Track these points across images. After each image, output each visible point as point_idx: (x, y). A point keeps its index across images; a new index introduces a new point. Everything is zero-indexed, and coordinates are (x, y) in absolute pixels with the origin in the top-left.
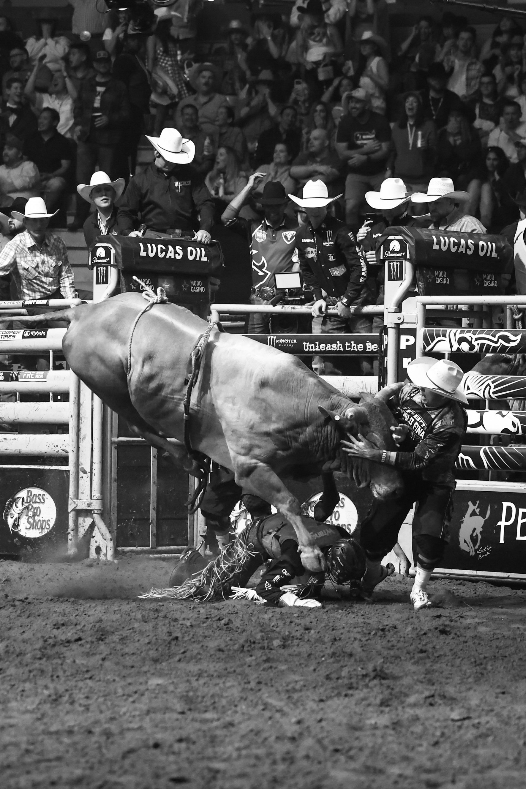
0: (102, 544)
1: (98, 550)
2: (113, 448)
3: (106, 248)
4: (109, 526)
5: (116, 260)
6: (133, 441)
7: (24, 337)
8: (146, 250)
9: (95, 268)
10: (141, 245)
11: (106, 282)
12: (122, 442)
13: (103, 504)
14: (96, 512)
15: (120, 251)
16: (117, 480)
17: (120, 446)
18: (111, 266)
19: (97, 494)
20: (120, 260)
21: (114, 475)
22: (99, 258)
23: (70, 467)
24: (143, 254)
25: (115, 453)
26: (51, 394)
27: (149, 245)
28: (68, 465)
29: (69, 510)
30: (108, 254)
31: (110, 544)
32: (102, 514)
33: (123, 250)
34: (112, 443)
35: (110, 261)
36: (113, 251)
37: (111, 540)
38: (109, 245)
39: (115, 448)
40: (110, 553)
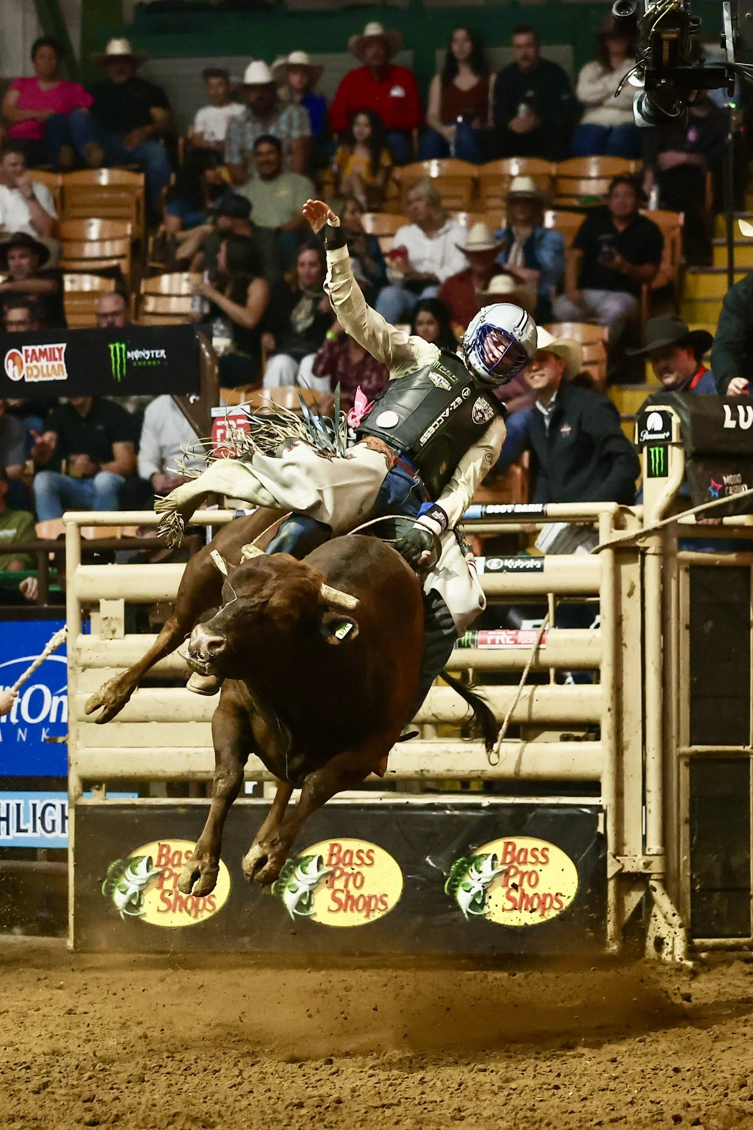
0: (664, 931)
1: (659, 943)
2: (682, 764)
3: (663, 414)
4: (677, 902)
5: (681, 435)
6: (717, 753)
7: (487, 570)
8: (735, 417)
9: (645, 450)
10: (727, 408)
11: (665, 474)
12: (698, 753)
13: (666, 864)
14: (655, 877)
15: (687, 420)
16: (690, 821)
17: (694, 760)
18: (673, 444)
19: (654, 846)
20: (688, 434)
21: (685, 813)
22: (652, 432)
23: (606, 799)
24: (729, 424)
25: (685, 772)
26: (552, 672)
27: (740, 408)
28: (600, 796)
29: (609, 875)
30: (667, 426)
31: (681, 933)
32: (665, 882)
33: (694, 418)
34: (680, 756)
35: (670, 436)
36: (676, 420)
37: (680, 926)
38: (668, 409)
39: (686, 764)
40: (680, 948)
